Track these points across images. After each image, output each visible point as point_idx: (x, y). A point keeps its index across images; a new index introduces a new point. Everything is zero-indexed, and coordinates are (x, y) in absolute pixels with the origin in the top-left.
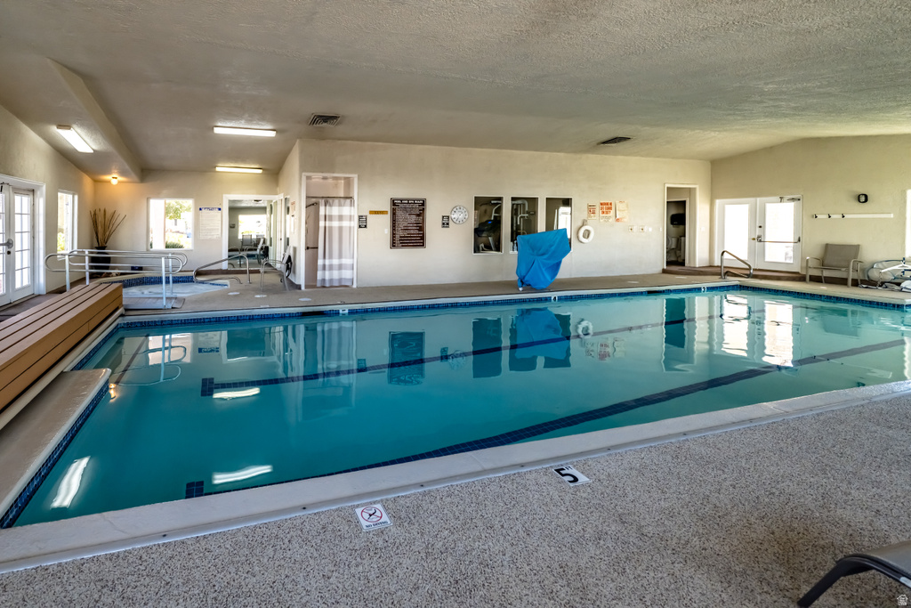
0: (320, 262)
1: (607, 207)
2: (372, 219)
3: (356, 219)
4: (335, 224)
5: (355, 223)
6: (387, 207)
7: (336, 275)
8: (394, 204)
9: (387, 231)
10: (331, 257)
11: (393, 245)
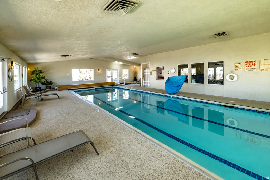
0: (144, 81)
1: (251, 64)
2: (153, 72)
3: (150, 72)
4: (147, 74)
5: (150, 73)
6: (156, 70)
7: (147, 84)
8: (157, 69)
9: (156, 75)
10: (146, 81)
11: (157, 79)
